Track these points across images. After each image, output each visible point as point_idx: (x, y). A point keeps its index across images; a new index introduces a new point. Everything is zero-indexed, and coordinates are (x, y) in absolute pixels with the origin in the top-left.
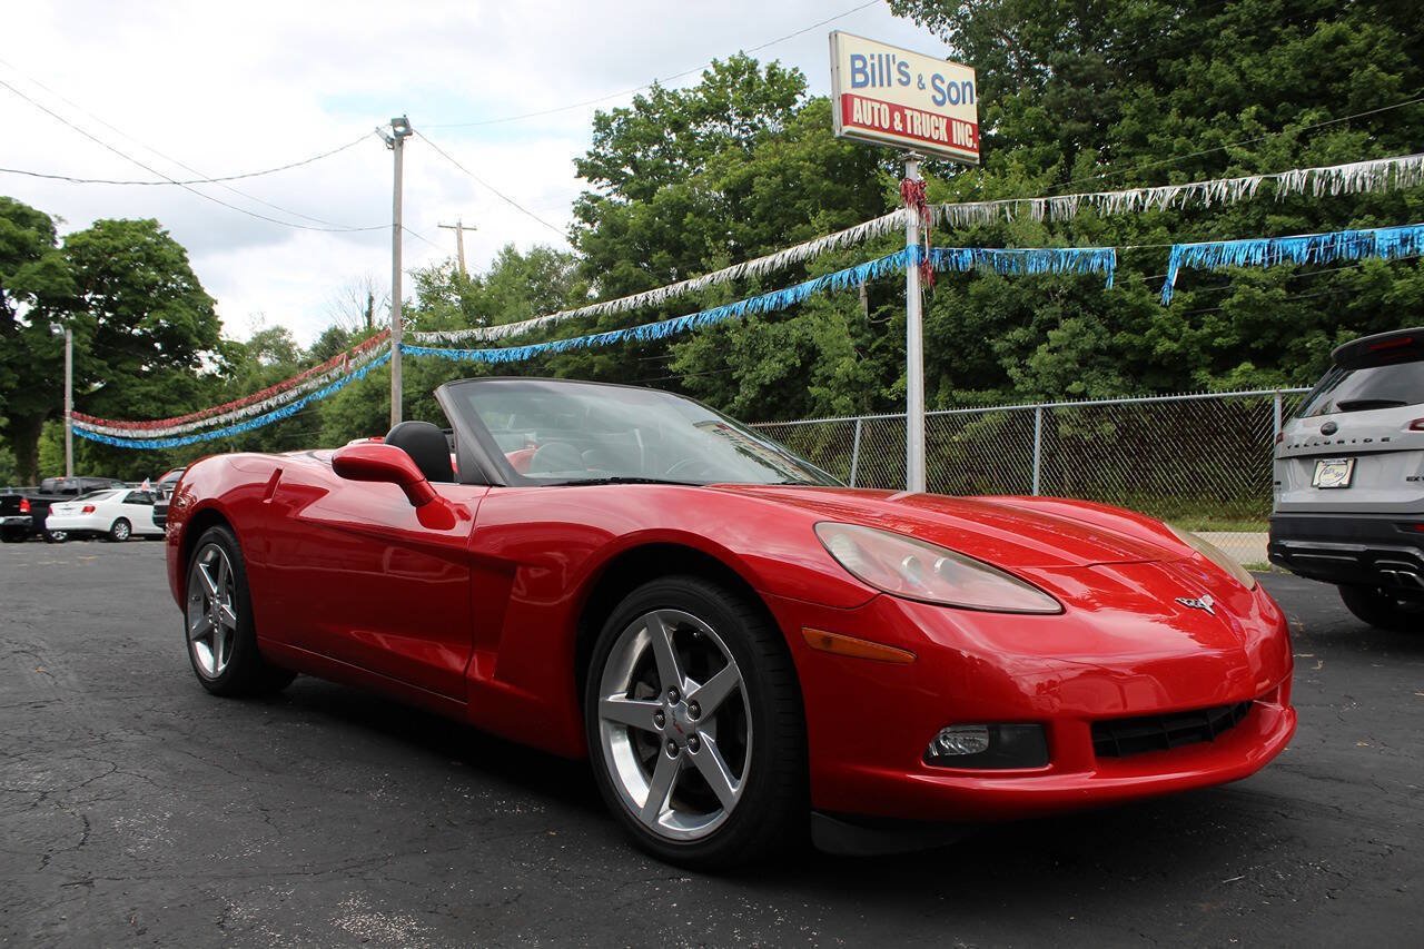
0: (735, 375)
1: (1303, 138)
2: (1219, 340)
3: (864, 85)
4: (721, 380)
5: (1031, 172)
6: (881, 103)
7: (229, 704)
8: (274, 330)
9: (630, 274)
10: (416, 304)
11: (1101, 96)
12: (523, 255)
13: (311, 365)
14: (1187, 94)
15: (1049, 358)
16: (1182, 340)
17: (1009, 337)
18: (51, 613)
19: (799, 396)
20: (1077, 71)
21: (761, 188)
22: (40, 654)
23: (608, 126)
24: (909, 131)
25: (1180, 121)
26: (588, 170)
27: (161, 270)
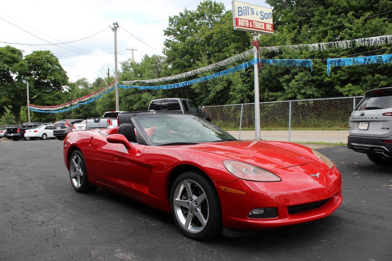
0: (209, 89)
1: (365, 20)
2: (342, 78)
3: (241, 15)
4: (205, 90)
5: (290, 32)
6: (246, 20)
7: (82, 195)
8: (83, 79)
9: (180, 62)
10: (121, 71)
11: (309, 10)
12: (150, 57)
13: (93, 88)
14: (333, 9)
15: (295, 83)
16: (332, 78)
17: (284, 77)
18: (32, 167)
19: (227, 94)
20: (302, 3)
21: (215, 37)
22: (32, 180)
23: (173, 20)
24: (254, 27)
25: (331, 16)
26: (167, 33)
27: (51, 64)
